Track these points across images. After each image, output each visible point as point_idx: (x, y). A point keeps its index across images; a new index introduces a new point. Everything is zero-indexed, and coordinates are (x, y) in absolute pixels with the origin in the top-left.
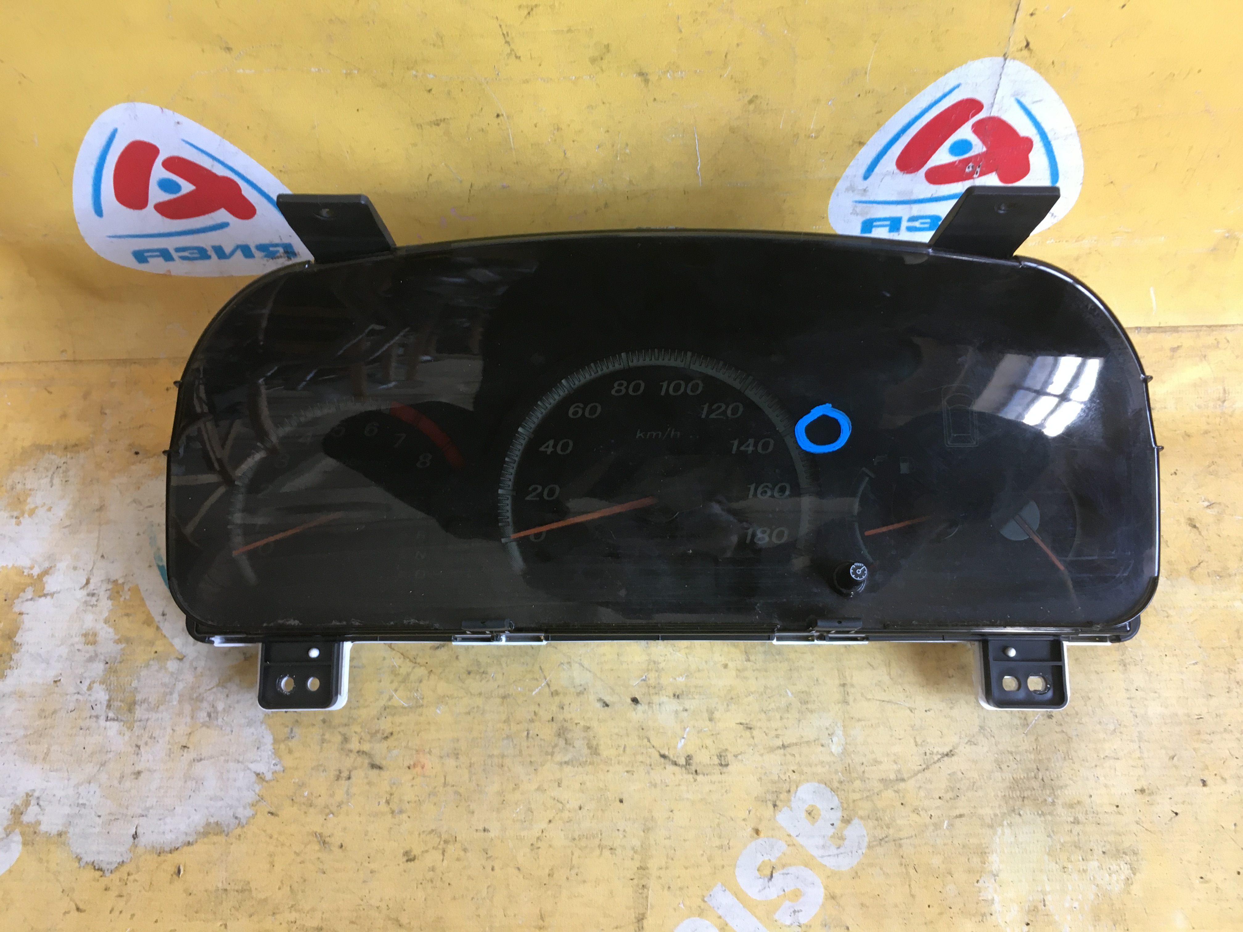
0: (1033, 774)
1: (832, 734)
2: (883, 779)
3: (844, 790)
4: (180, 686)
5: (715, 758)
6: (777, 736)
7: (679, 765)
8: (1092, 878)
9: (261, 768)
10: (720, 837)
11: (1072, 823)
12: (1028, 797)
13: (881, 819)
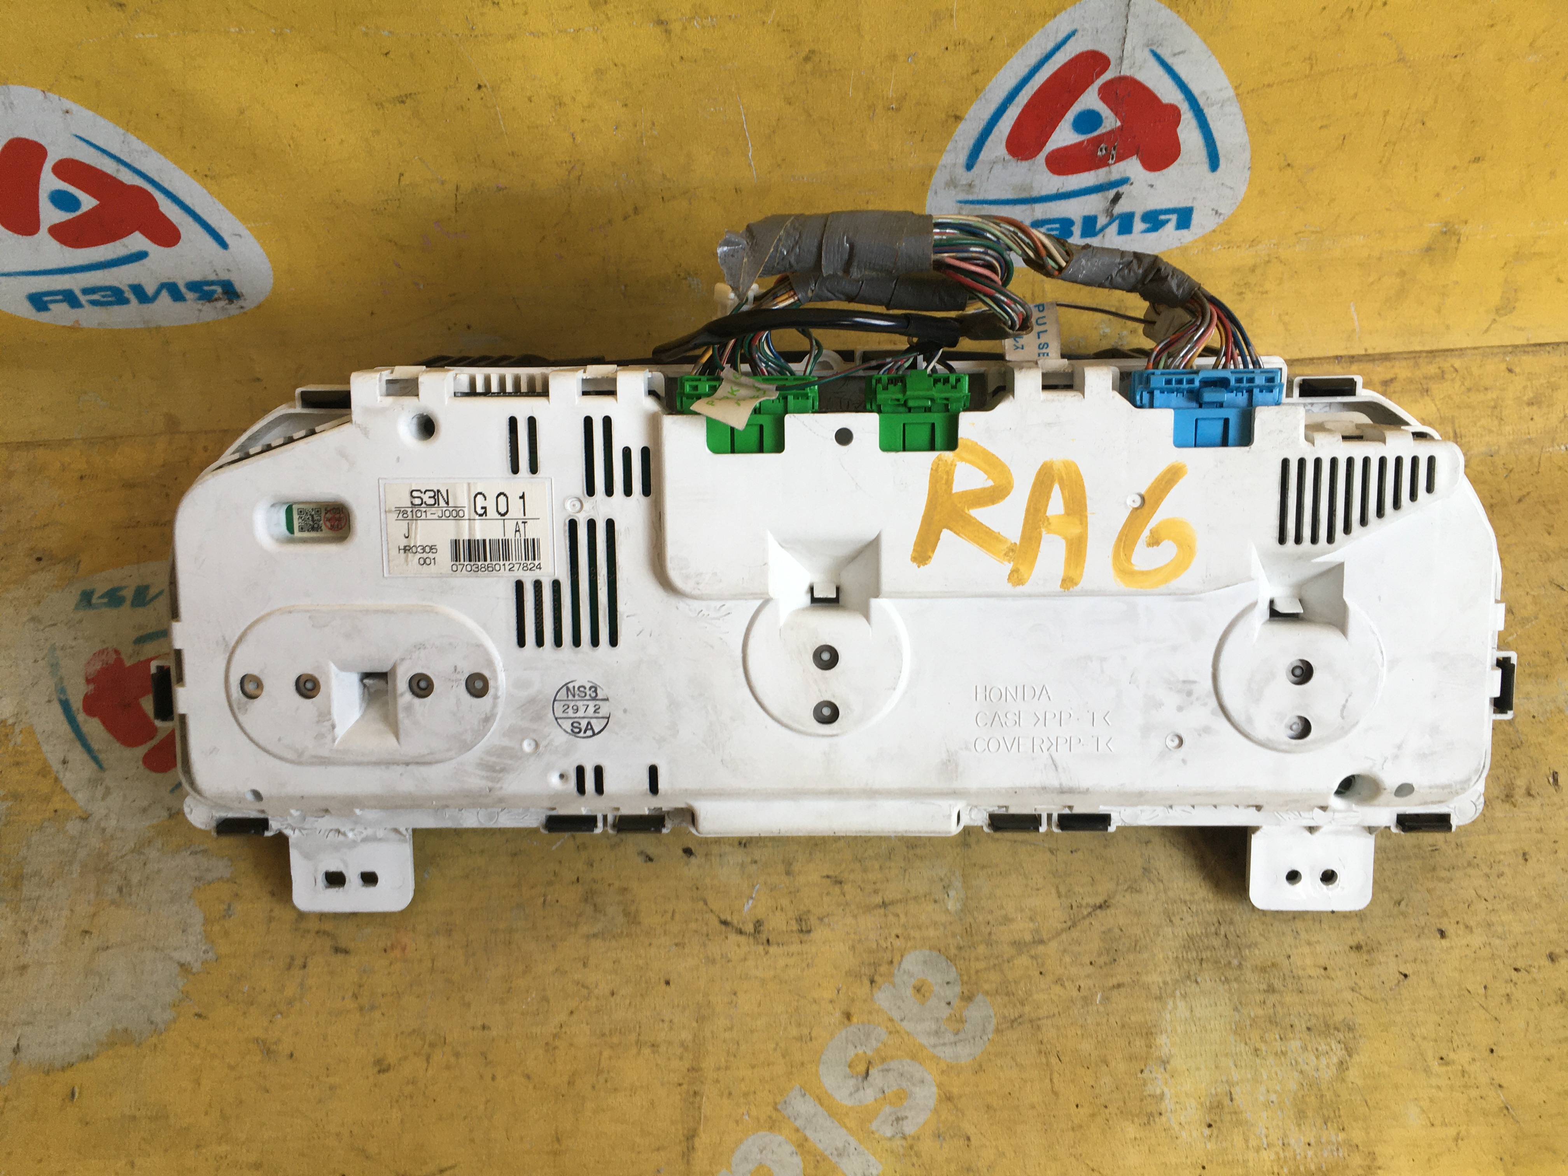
0: (1213, 929)
1: (949, 886)
2: (1015, 942)
3: (964, 959)
4: (82, 854)
5: (794, 922)
6: (876, 892)
7: (746, 934)
8: (1293, 1063)
9: (186, 956)
10: (799, 1025)
11: (1265, 991)
12: (1208, 960)
13: (1013, 994)
